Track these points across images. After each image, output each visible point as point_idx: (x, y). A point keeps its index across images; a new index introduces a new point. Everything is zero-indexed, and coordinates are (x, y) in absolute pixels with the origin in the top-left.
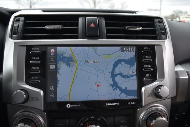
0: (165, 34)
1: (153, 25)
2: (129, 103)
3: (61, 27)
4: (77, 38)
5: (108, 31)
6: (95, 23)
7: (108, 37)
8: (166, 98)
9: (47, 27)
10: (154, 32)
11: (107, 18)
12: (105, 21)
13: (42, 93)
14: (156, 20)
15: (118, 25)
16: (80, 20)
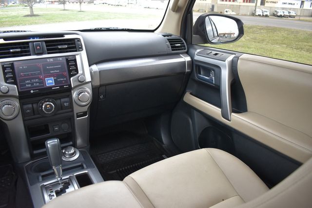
0: (81, 48)
1: (74, 43)
2: (65, 87)
3: (19, 50)
4: (30, 55)
5: (48, 50)
6: (40, 46)
7: (48, 53)
8: (88, 82)
9: (11, 51)
10: (75, 47)
11: (46, 42)
12: (46, 43)
13: (15, 86)
14: (76, 40)
15: (55, 45)
16: (30, 44)
